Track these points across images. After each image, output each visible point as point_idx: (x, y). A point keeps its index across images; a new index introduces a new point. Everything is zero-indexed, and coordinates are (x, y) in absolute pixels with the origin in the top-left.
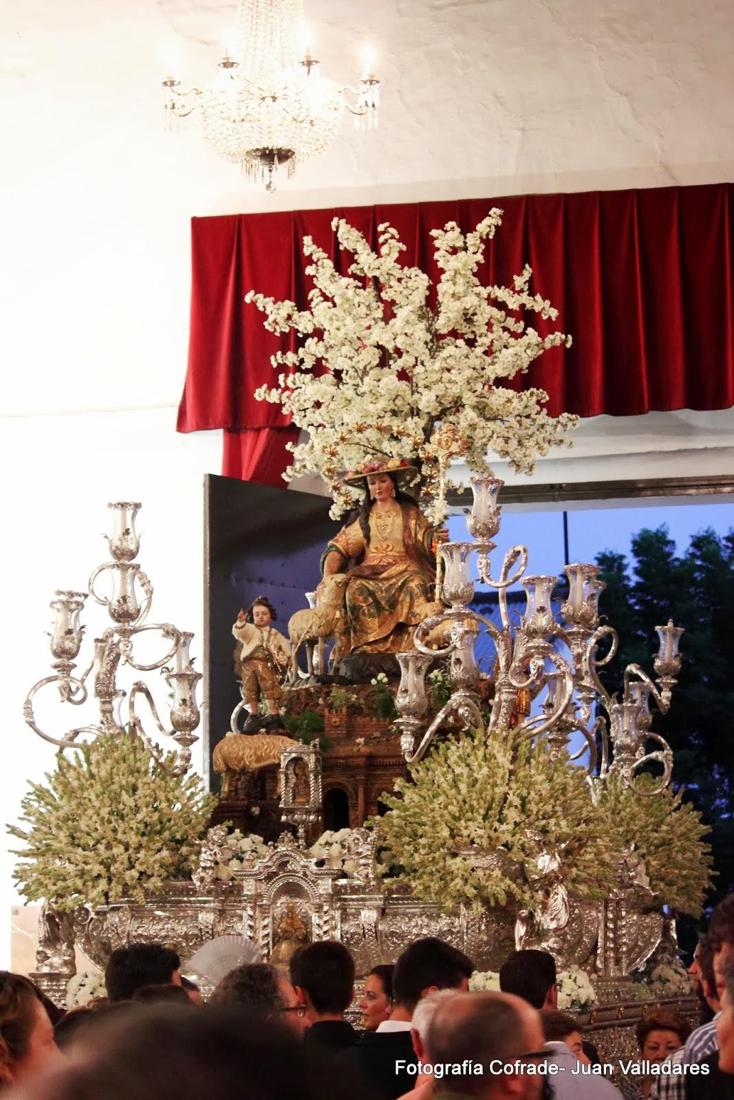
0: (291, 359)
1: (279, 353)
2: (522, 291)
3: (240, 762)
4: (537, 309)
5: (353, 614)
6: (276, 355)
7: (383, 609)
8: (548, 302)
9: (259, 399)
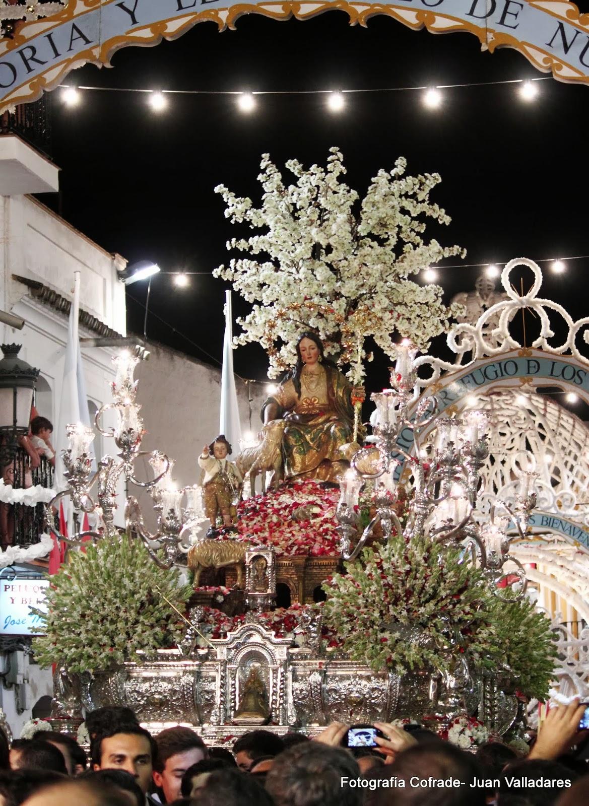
0: (242, 245)
1: (234, 240)
2: (424, 201)
3: (209, 560)
4: (435, 216)
5: (287, 451)
6: (231, 241)
7: (312, 448)
8: (443, 210)
9: (216, 276)
